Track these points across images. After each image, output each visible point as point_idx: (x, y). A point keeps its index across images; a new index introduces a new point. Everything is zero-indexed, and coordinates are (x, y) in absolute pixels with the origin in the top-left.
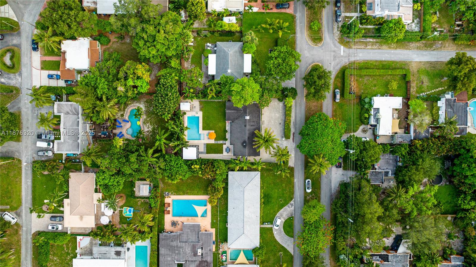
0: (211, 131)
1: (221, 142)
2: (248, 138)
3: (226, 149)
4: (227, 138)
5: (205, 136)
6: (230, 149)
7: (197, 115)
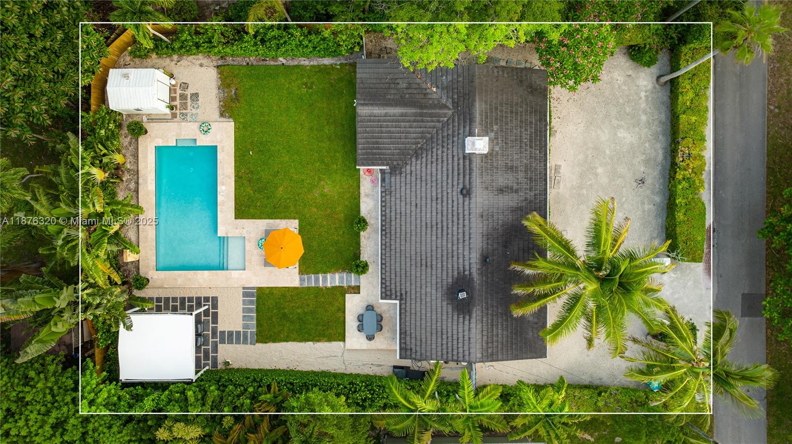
0: (281, 224)
1: (334, 279)
2: (484, 259)
3: (360, 318)
4: (365, 256)
5: (251, 246)
6: (380, 318)
7: (204, 141)
